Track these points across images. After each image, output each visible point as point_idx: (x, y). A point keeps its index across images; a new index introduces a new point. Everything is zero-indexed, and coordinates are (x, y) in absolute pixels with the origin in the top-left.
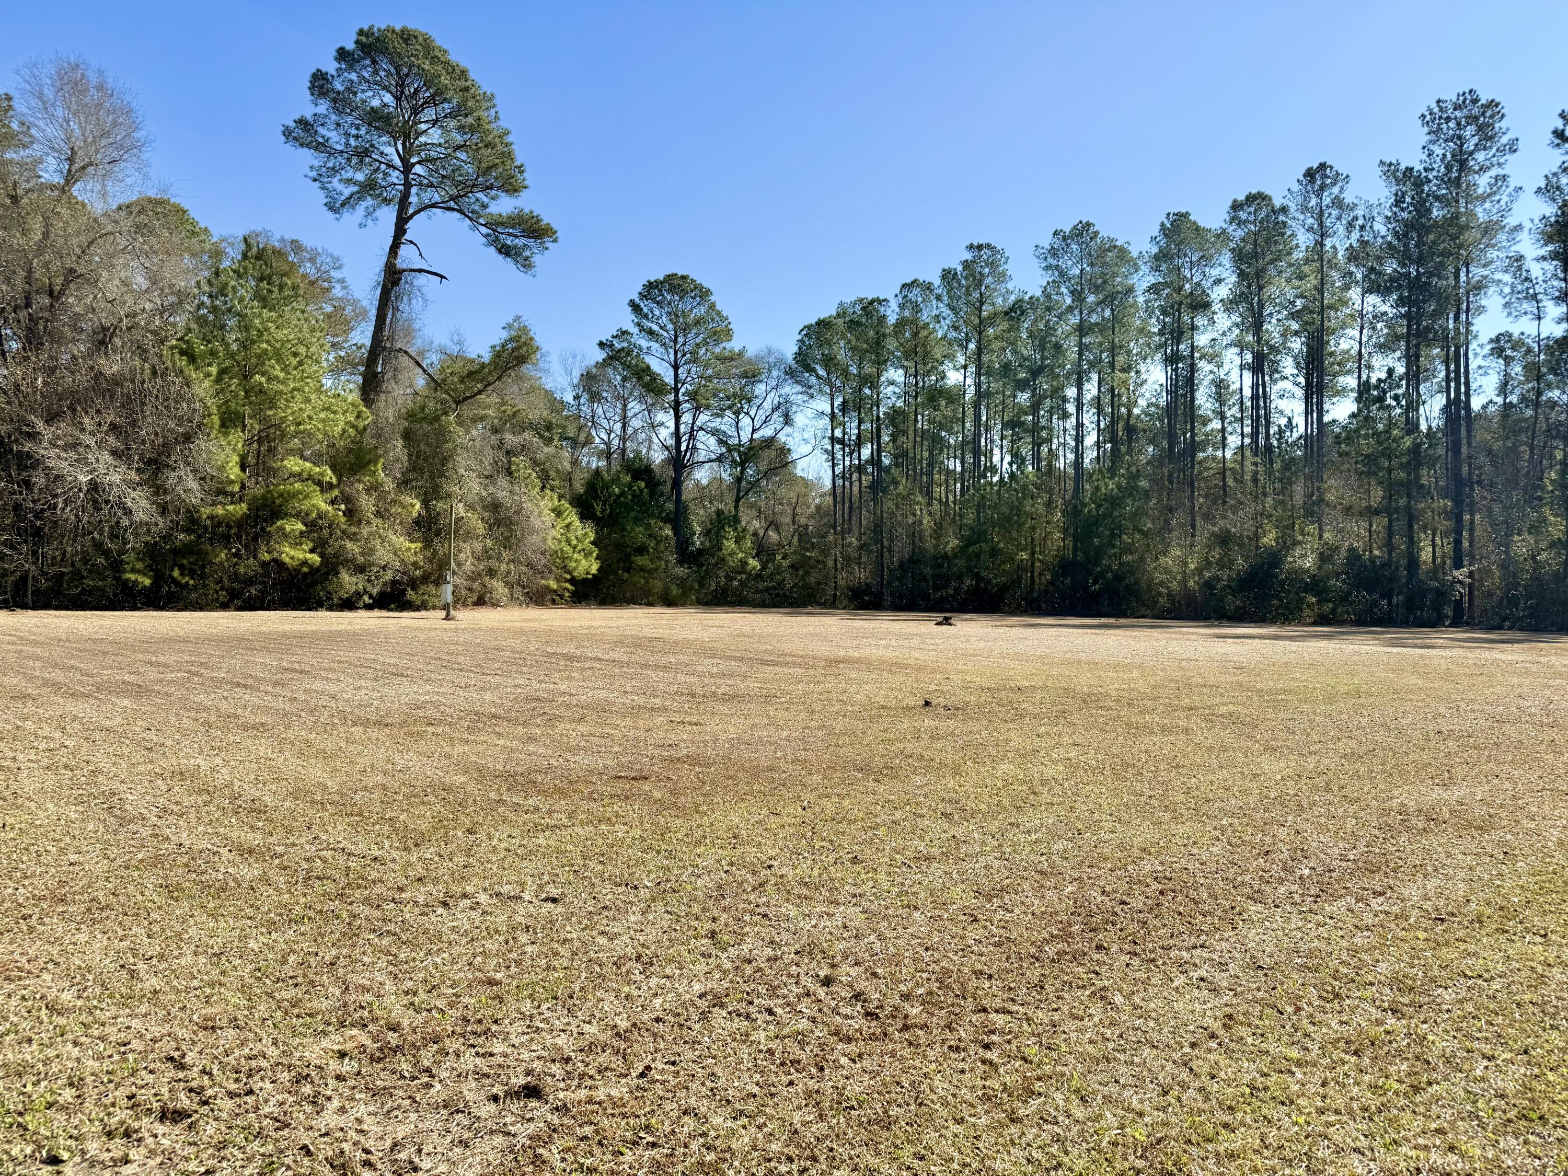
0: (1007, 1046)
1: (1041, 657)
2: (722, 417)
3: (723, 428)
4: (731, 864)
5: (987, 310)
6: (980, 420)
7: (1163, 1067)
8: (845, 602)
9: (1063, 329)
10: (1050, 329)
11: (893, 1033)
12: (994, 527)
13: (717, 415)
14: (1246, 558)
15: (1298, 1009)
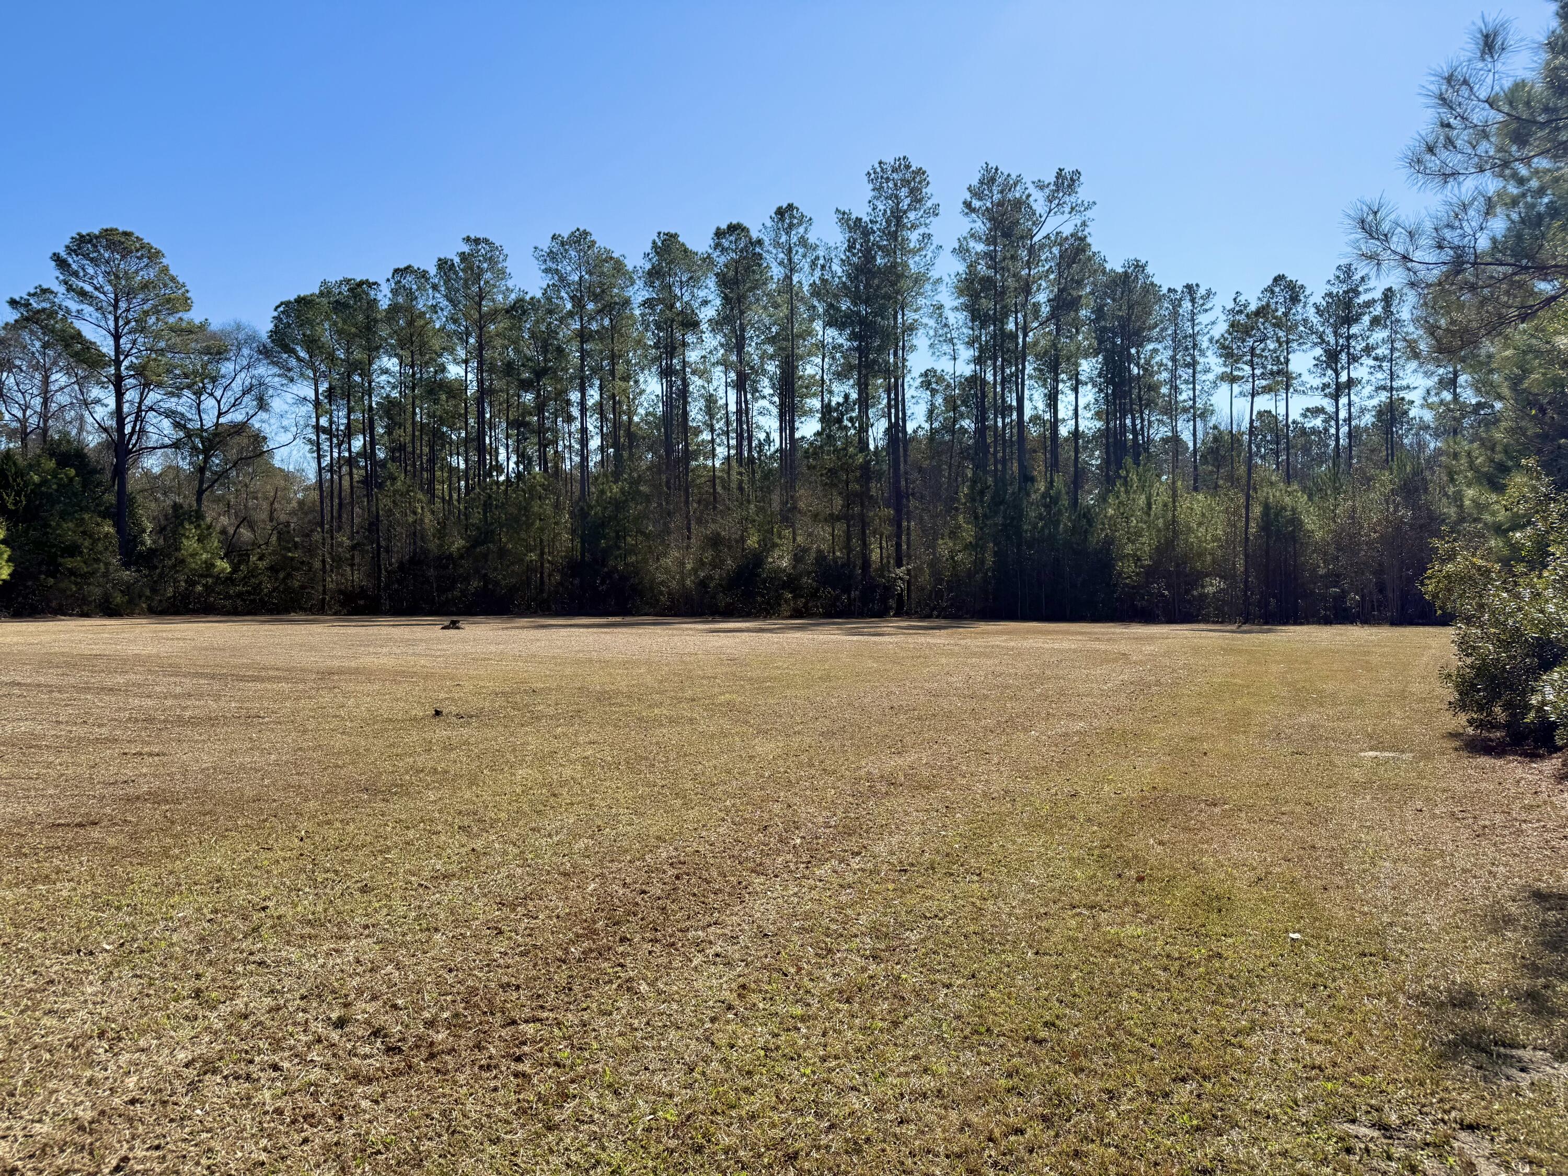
0: (540, 1055)
1: (554, 657)
2: (179, 397)
3: (180, 409)
4: (215, 911)
5: (486, 306)
6: (484, 417)
7: (687, 1046)
8: (337, 607)
9: (564, 333)
10: (552, 333)
11: (419, 1064)
12: (501, 528)
13: (172, 394)
14: (734, 559)
15: (800, 969)
